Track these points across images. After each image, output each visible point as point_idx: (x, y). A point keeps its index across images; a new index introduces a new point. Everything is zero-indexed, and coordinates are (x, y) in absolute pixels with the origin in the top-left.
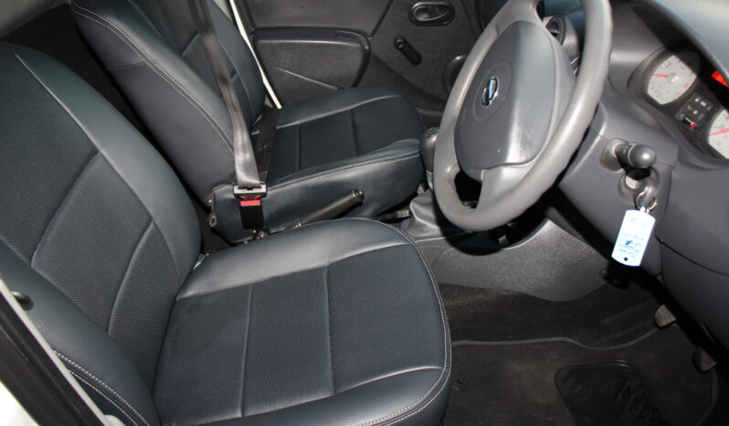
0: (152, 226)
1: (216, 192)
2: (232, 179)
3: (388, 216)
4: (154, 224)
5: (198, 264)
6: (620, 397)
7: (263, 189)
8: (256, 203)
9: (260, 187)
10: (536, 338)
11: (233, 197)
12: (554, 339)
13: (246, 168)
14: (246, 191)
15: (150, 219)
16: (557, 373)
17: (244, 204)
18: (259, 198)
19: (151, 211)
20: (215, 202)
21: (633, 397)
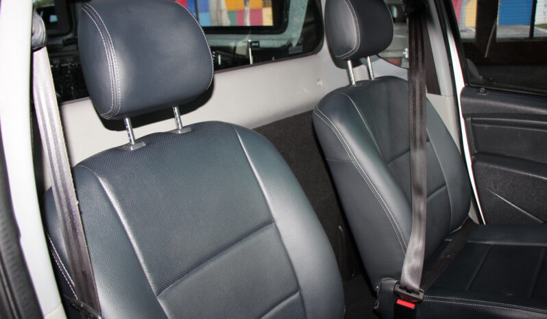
0: (297, 294)
1: (384, 282)
2: (398, 275)
4: (301, 295)
7: (421, 296)
8: (412, 306)
9: (418, 294)
11: (393, 291)
13: (413, 272)
14: (405, 292)
15: (298, 289)
17: (399, 302)
18: (415, 303)
20: (382, 290)
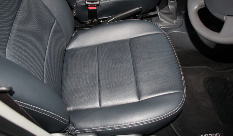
0: (56, 21)
1: (77, 2)
3: (145, 15)
5: (73, 35)
6: (225, 90)
8: (95, 8)
9: (97, 2)
10: (197, 66)
11: (85, 5)
12: (203, 67)
14: (91, 3)
15: (55, 19)
16: (203, 80)
17: (90, 8)
18: (96, 6)
19: (55, 15)
20: (76, 6)
21: (229, 91)
